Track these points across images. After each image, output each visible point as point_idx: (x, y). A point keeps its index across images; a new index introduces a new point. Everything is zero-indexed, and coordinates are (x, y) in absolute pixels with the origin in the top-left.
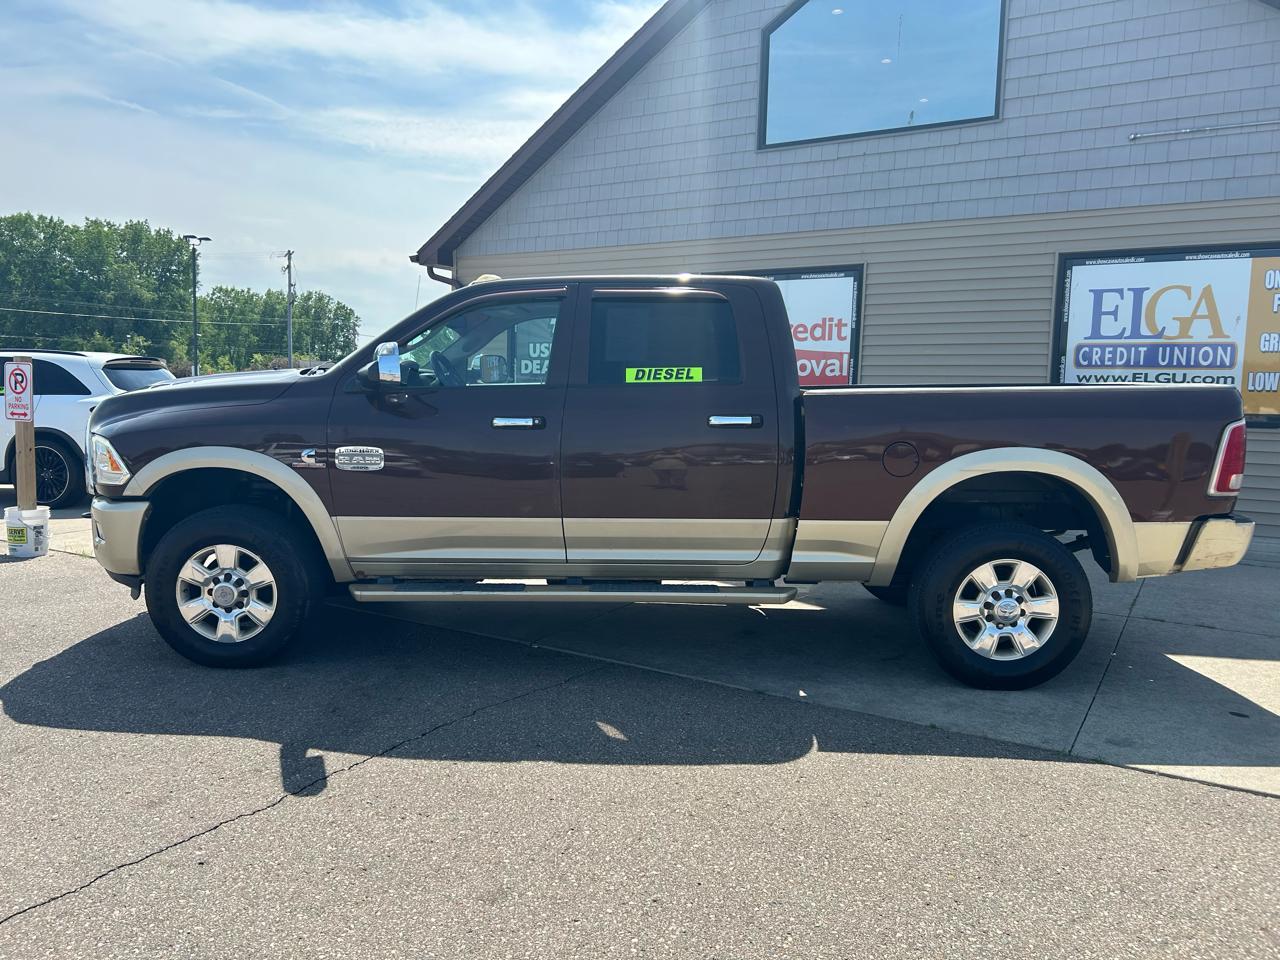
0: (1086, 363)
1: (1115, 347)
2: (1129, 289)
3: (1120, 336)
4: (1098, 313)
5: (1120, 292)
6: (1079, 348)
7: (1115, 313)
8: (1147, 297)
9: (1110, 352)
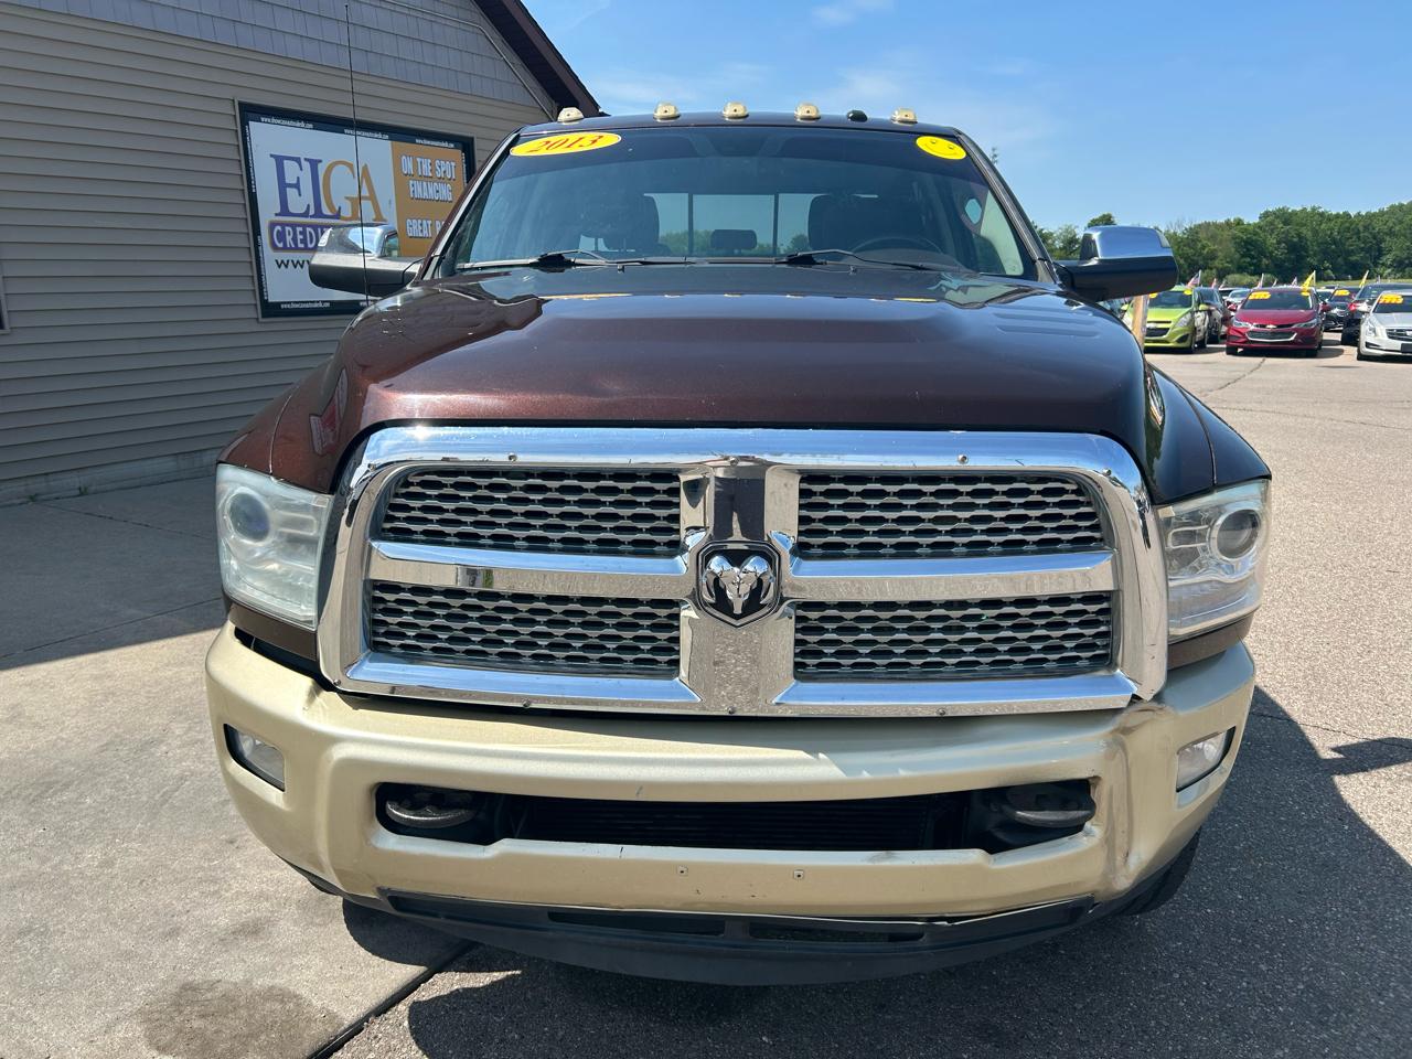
0: (281, 245)
1: (304, 226)
2: (306, 159)
3: (306, 214)
4: (283, 186)
5: (297, 160)
6: (272, 225)
7: (297, 186)
8: (322, 169)
9: (301, 233)
